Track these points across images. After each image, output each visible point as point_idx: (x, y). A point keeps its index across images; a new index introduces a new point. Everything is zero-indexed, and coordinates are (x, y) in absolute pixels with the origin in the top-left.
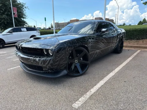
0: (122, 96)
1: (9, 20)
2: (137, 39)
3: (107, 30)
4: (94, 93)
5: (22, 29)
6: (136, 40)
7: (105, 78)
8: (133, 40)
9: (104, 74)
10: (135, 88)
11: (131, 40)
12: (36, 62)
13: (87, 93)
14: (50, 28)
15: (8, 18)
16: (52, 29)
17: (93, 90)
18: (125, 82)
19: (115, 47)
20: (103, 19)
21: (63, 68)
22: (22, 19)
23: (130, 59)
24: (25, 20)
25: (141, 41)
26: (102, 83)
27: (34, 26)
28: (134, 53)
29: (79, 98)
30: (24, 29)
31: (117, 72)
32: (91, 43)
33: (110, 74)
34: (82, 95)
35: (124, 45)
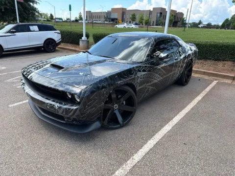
0: (177, 170)
1: (9, 5)
2: (216, 60)
3: (168, 55)
4: (138, 162)
5: (32, 28)
6: (213, 62)
7: (157, 134)
8: (209, 62)
9: (156, 127)
10: (198, 157)
11: (206, 60)
12: (55, 109)
13: (128, 162)
14: (77, 21)
15: (7, 2)
16: (81, 21)
17: (137, 157)
18: (185, 144)
19: (178, 77)
20: (167, 10)
21: (95, 119)
22: (31, 4)
23: (199, 98)
24: (35, 6)
25: (220, 65)
26: (151, 143)
27: (51, 15)
28: (206, 87)
29: (116, 171)
30: (34, 26)
31: (176, 124)
32: (141, 78)
33: (165, 127)
34: (120, 164)
35: (193, 69)
